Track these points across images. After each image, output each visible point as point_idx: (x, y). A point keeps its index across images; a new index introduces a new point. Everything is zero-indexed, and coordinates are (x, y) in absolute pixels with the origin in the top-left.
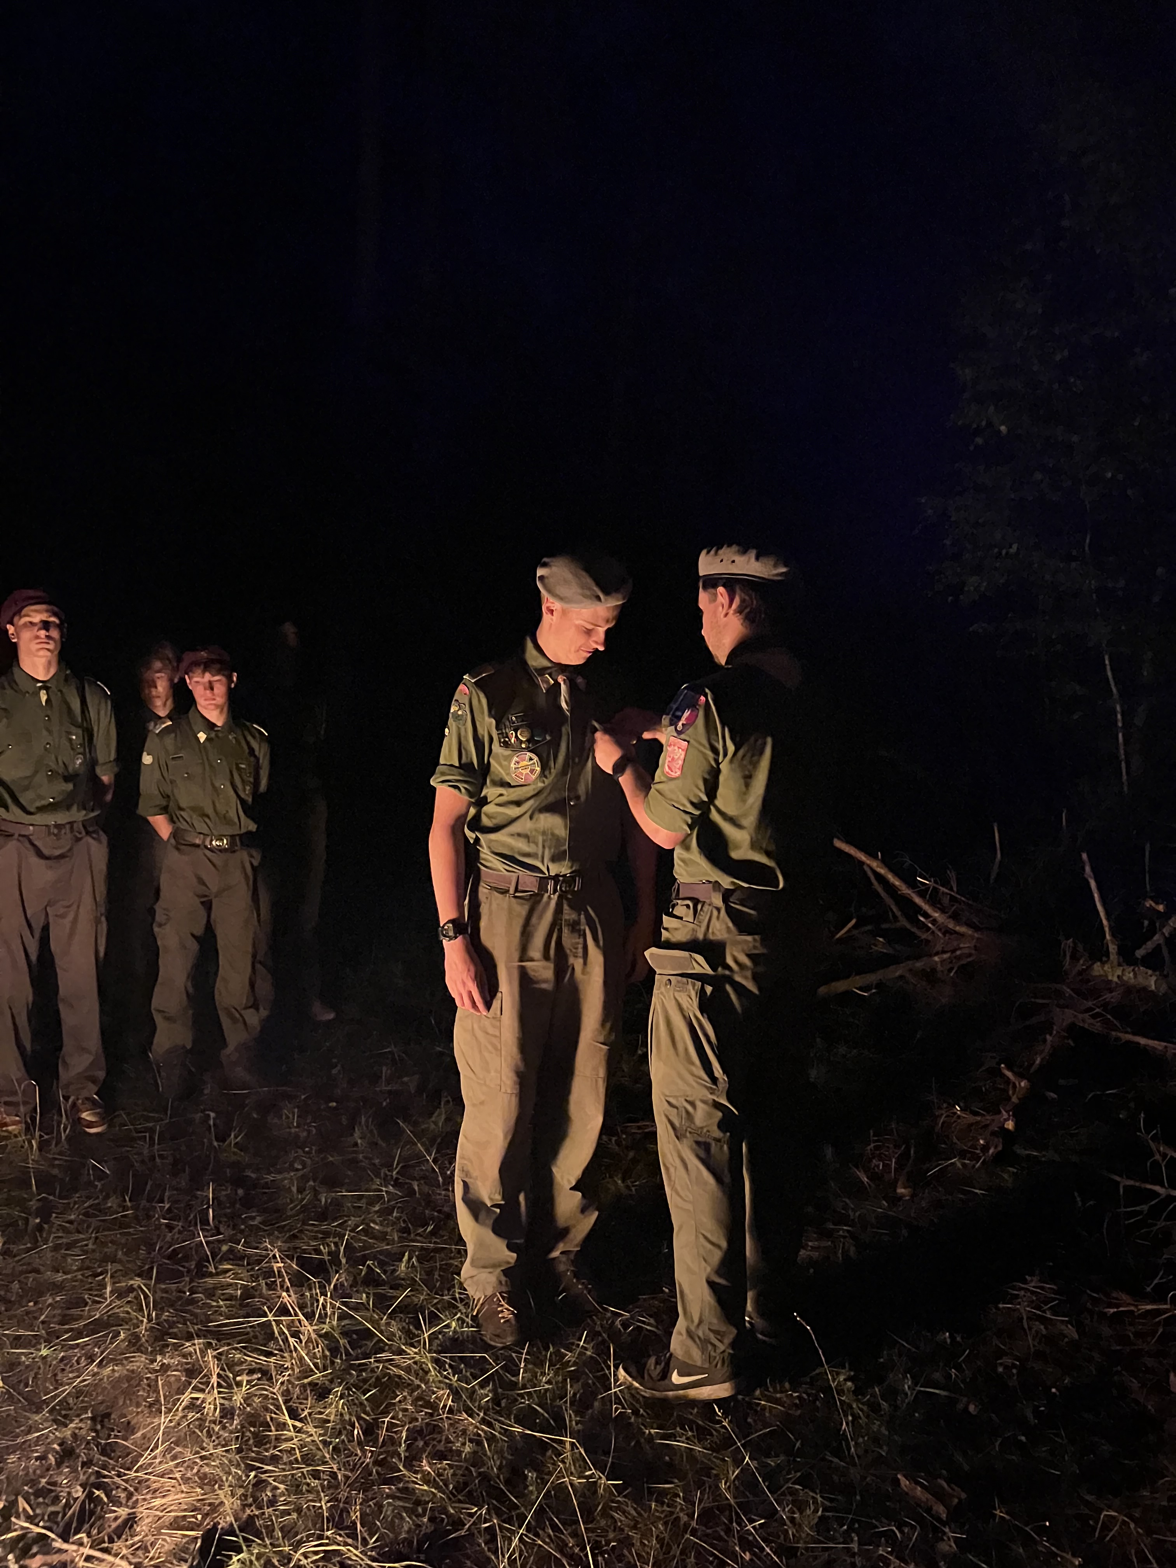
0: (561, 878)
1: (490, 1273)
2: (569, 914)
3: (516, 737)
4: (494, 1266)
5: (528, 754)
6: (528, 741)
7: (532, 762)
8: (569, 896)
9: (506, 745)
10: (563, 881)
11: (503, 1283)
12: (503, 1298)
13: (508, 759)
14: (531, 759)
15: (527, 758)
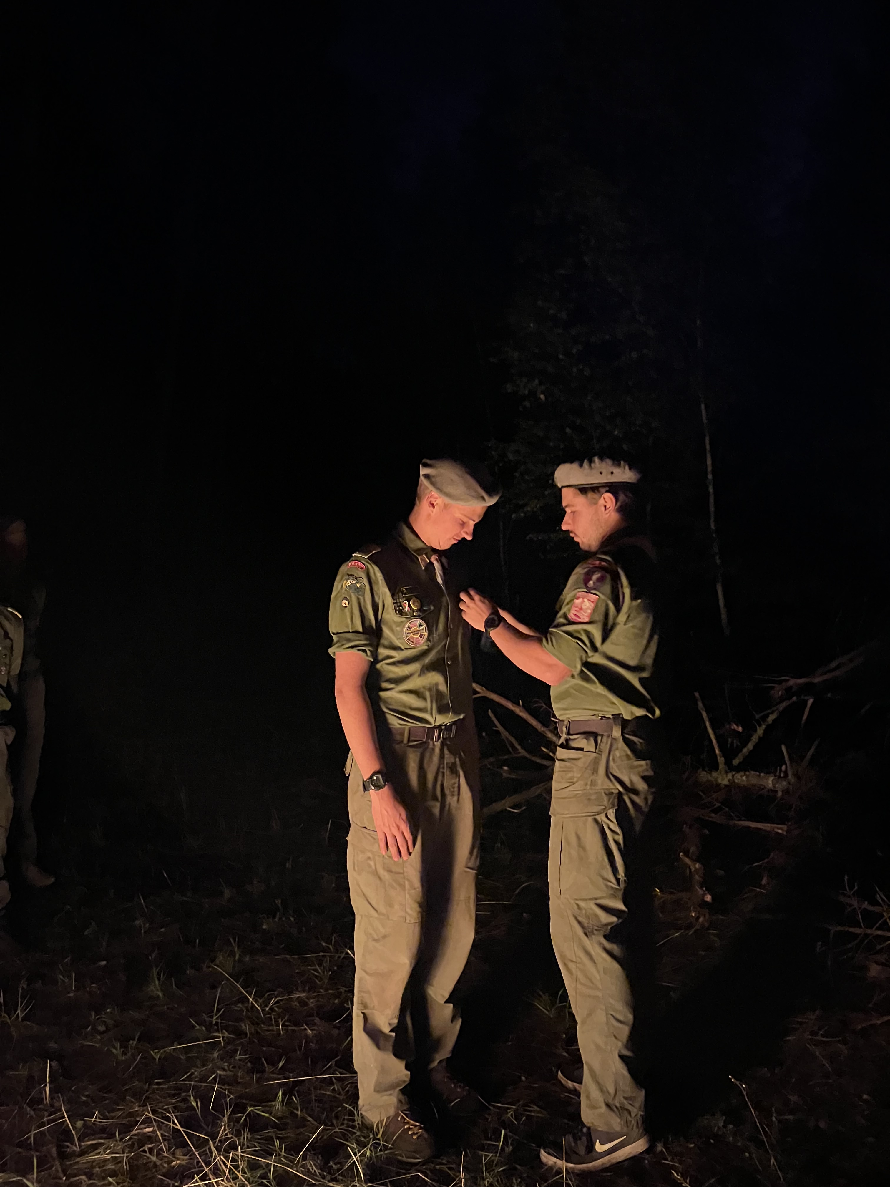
0: (443, 727)
1: (391, 1095)
2: (449, 758)
3: (409, 605)
4: (392, 1087)
5: (419, 621)
6: (419, 610)
7: (421, 628)
8: (448, 743)
9: (401, 613)
10: (445, 729)
11: (403, 1101)
12: (405, 1114)
13: (401, 624)
14: (421, 625)
15: (418, 624)
